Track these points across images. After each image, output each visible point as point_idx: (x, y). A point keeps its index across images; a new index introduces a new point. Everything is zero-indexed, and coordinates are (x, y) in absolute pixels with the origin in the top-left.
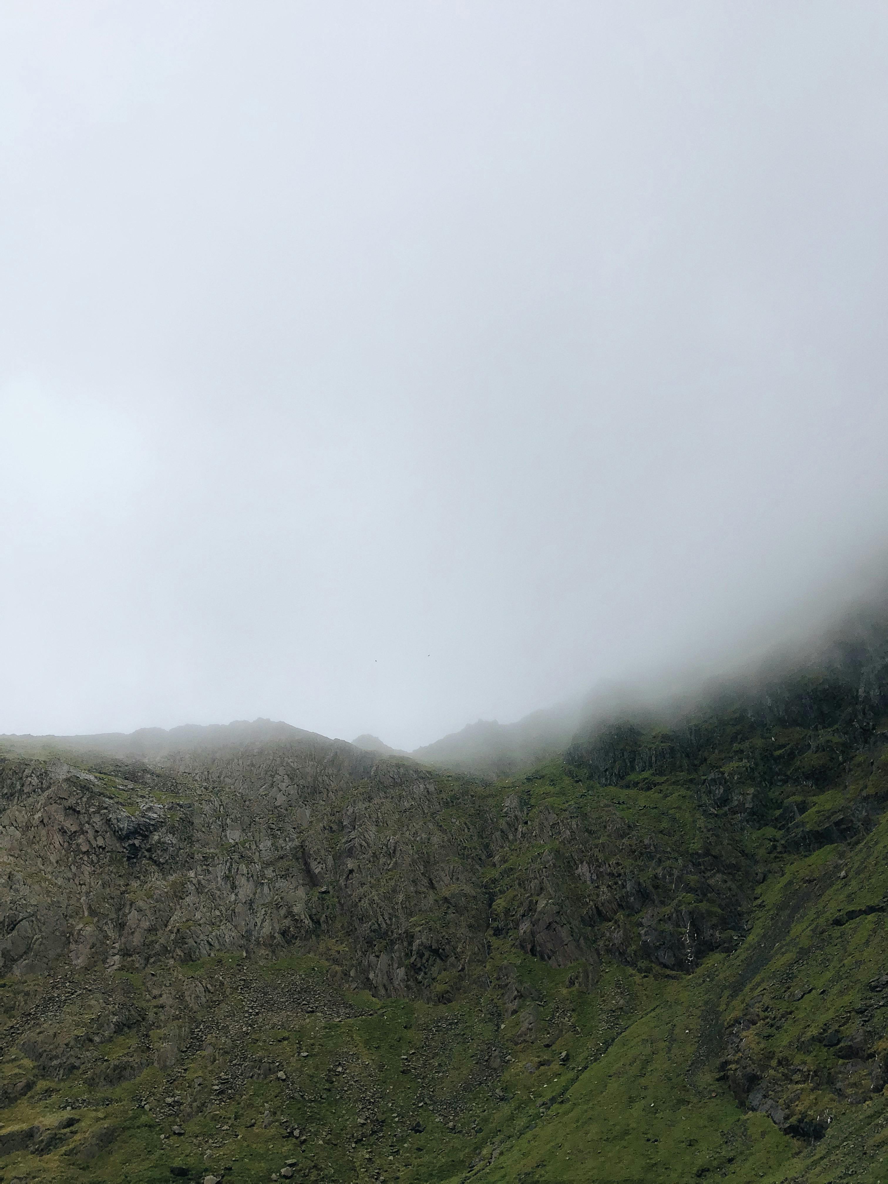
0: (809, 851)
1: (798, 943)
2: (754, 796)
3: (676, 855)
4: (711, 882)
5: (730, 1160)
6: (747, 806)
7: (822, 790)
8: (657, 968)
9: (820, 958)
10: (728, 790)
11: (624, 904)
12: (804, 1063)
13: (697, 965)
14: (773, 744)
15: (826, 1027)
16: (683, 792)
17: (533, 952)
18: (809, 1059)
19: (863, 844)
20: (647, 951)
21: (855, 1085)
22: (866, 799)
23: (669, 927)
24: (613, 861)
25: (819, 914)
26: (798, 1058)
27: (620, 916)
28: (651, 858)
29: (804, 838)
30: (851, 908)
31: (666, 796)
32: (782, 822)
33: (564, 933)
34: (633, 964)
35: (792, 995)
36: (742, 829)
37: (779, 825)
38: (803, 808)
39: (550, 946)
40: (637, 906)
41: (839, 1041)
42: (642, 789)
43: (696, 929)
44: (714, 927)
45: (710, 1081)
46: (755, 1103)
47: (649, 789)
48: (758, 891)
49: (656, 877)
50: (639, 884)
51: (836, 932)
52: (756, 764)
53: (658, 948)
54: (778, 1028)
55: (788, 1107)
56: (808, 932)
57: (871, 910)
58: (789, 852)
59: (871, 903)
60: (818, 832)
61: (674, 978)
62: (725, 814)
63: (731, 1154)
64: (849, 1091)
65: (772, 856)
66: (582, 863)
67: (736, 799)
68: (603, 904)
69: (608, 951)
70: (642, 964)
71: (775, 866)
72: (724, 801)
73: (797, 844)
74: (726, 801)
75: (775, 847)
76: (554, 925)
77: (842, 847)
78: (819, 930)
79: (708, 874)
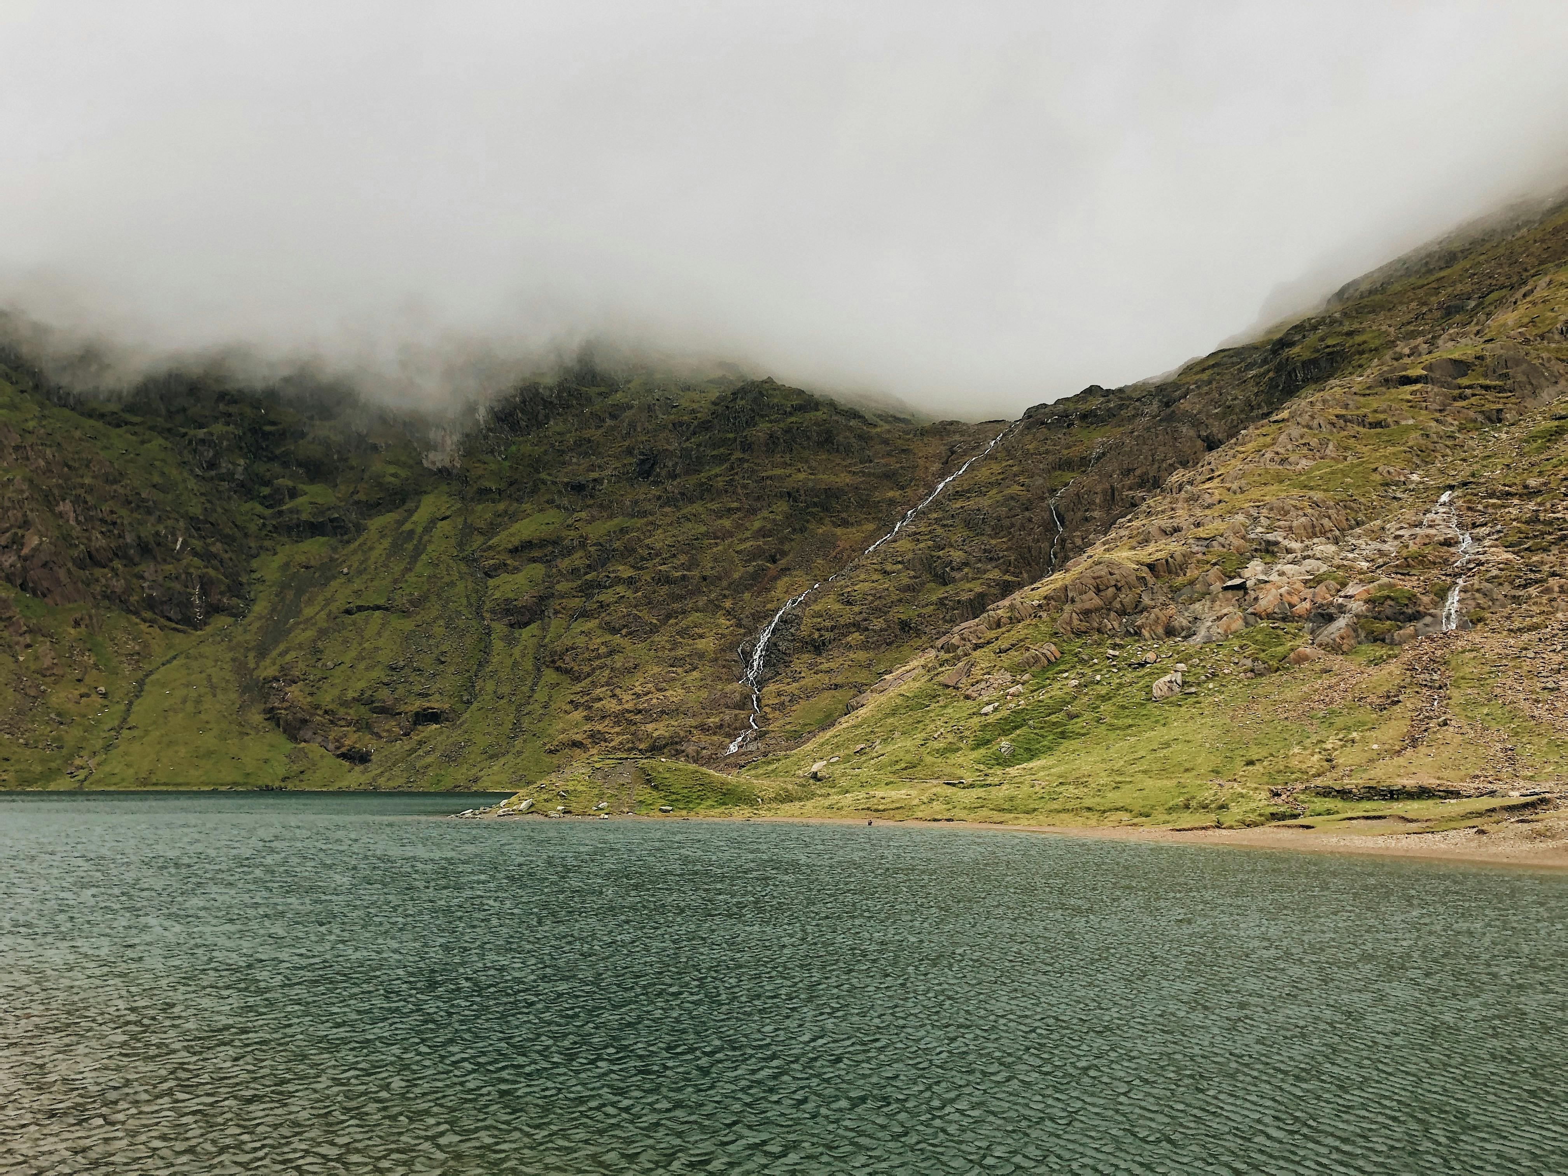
0: (300, 539)
1: (315, 624)
2: (245, 469)
3: (177, 516)
4: (213, 549)
5: (302, 772)
6: (236, 476)
7: (312, 481)
8: (163, 621)
9: (340, 640)
10: (217, 455)
11: (120, 554)
12: (348, 714)
13: (206, 624)
14: (262, 416)
15: (363, 692)
16: (161, 441)
17: (23, 587)
18: (351, 711)
19: (357, 543)
20: (150, 604)
21: (388, 731)
22: (357, 503)
23: (177, 586)
24: (106, 508)
25: (328, 602)
26: (342, 711)
27: (117, 564)
28: (149, 512)
29: (298, 526)
30: (359, 603)
31: (143, 442)
32: (270, 502)
33: (62, 574)
34: (136, 613)
35: (324, 665)
36: (229, 498)
37: (267, 504)
38: (293, 494)
39: (45, 584)
40: (137, 559)
41: (373, 702)
42: (109, 424)
43: (204, 592)
44: (222, 593)
45: (261, 720)
46: (307, 737)
47: (118, 426)
48: (254, 564)
49: (157, 533)
50: (139, 537)
51: (348, 619)
52: (244, 433)
53: (163, 603)
54: (318, 688)
55: (337, 741)
56: (323, 614)
57: (378, 608)
58: (280, 534)
59: (378, 603)
60: (312, 523)
61: (184, 632)
62: (212, 479)
63: (302, 769)
64: (385, 734)
65: (264, 533)
66: (64, 500)
67: (225, 466)
68: (97, 550)
69: (106, 597)
70: (148, 615)
71: (267, 543)
72: (212, 465)
73: (289, 529)
74: (213, 465)
75: (264, 525)
76: (51, 565)
77: (333, 541)
78: (332, 616)
79: (209, 541)
